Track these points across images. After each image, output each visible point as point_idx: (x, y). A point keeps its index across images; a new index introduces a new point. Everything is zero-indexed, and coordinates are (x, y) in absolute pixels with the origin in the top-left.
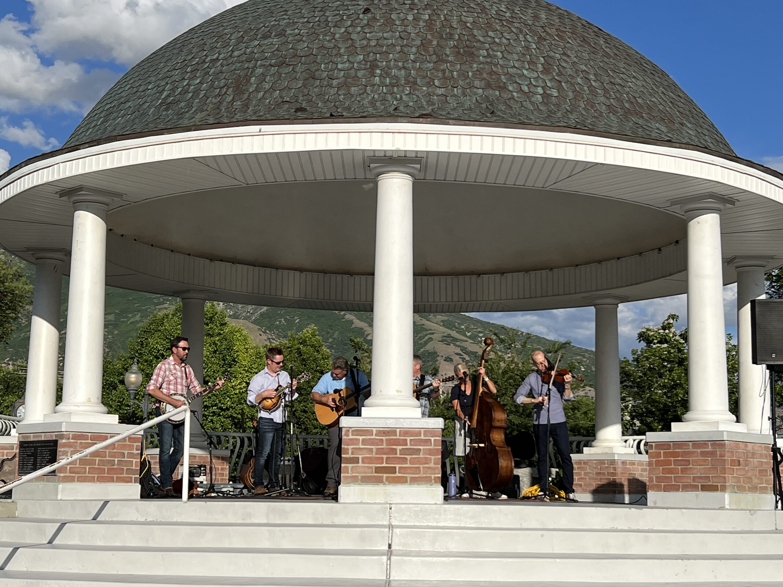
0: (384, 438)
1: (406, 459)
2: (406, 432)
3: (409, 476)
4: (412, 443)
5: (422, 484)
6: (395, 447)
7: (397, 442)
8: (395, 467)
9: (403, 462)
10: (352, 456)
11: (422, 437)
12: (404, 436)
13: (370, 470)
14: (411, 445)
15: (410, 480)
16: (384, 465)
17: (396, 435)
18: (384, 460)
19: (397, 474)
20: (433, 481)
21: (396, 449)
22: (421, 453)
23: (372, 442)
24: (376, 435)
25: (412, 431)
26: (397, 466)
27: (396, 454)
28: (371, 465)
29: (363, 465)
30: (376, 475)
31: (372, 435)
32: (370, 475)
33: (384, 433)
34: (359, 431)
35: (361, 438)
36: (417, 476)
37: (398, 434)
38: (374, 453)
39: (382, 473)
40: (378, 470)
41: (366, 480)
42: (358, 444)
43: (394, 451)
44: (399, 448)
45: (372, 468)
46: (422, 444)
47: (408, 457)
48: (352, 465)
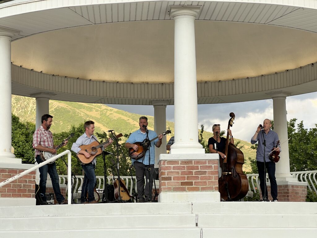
0: (185, 166)
1: (198, 177)
2: (198, 162)
3: (200, 187)
4: (202, 168)
5: (208, 191)
6: (192, 171)
7: (193, 168)
8: (192, 182)
9: (197, 179)
10: (167, 176)
11: (207, 165)
12: (197, 164)
13: (178, 184)
14: (201, 169)
15: (201, 189)
16: (186, 181)
17: (192, 164)
18: (186, 178)
19: (194, 186)
20: (214, 189)
21: (192, 172)
22: (207, 174)
23: (179, 168)
24: (181, 164)
25: (201, 161)
26: (193, 181)
27: (193, 175)
28: (178, 181)
29: (174, 181)
30: (181, 186)
31: (179, 164)
32: (178, 187)
33: (185, 163)
34: (171, 162)
35: (172, 166)
36: (205, 186)
37: (193, 163)
38: (180, 174)
39: (185, 185)
40: (182, 184)
41: (176, 189)
42: (171, 169)
43: (191, 173)
44: (194, 171)
45: (179, 182)
46: (207, 168)
47: (200, 176)
48: (167, 181)
